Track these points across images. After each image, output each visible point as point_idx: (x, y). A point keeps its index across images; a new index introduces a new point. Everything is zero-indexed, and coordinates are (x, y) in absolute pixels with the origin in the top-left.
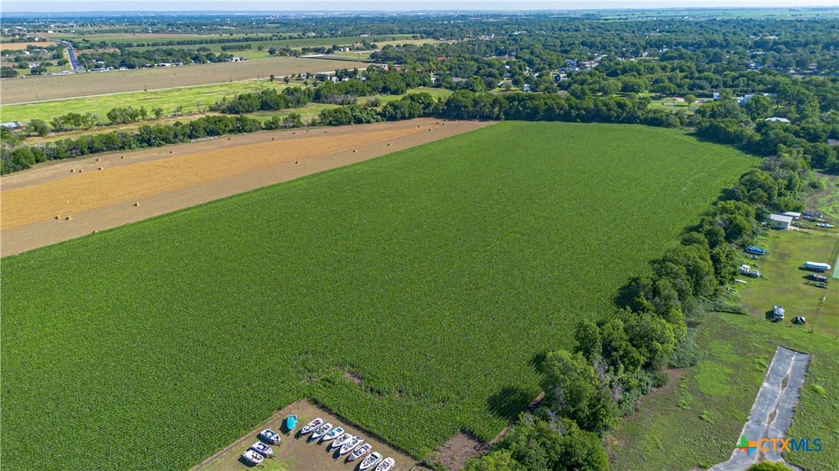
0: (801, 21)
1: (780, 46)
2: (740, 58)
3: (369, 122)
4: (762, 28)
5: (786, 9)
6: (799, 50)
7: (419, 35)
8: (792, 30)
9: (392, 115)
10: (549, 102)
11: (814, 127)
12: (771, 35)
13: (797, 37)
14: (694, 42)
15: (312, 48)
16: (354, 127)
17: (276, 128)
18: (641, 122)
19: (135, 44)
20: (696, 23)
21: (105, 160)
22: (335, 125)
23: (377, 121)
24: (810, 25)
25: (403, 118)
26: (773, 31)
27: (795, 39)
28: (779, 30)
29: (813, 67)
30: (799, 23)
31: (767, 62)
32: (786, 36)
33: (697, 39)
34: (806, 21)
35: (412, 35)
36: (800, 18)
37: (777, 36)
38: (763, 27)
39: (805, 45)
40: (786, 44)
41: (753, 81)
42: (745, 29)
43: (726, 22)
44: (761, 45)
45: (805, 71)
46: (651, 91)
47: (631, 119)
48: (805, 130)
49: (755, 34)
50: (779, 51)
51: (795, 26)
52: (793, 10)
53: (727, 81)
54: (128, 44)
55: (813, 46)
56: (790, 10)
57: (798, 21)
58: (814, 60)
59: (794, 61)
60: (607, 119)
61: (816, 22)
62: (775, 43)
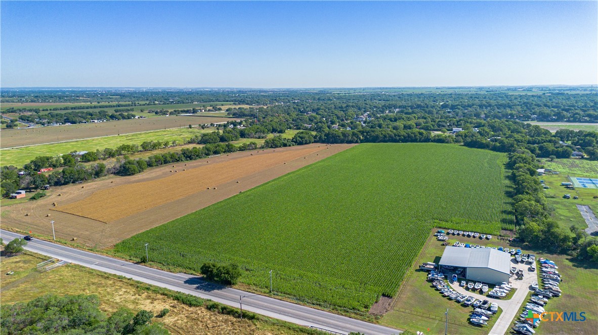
1: (459, 107)
3: (290, 146)
7: (237, 103)
9: (300, 142)
10: (383, 133)
16: (283, 149)
17: (245, 150)
18: (432, 141)
19: (41, 109)
21: (178, 166)
22: (274, 148)
23: (293, 145)
25: (306, 143)
29: (483, 117)
50: (459, 109)
58: (482, 113)
60: (415, 141)
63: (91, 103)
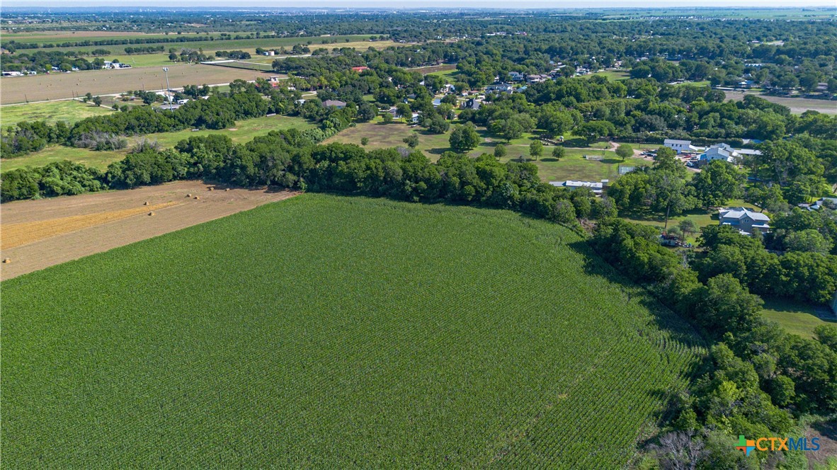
0: (813, 23)
1: (783, 56)
2: (728, 74)
4: (768, 30)
5: (800, 9)
6: (807, 61)
7: (378, 36)
8: (802, 34)
10: (373, 165)
11: (811, 262)
12: (777, 40)
13: (805, 43)
14: (682, 48)
15: (228, 51)
19: (42, 45)
20: (698, 24)
24: (823, 27)
26: (780, 35)
27: (803, 46)
28: (787, 33)
29: (822, 88)
30: (810, 26)
31: (763, 79)
32: (794, 41)
33: (686, 45)
34: (819, 23)
35: (370, 35)
36: (813, 19)
37: (784, 40)
38: (770, 30)
39: (815, 54)
40: (790, 53)
41: (730, 118)
42: (749, 32)
43: (730, 23)
44: (760, 53)
45: (812, 93)
46: (575, 133)
47: (498, 201)
48: (791, 268)
49: (758, 39)
50: (780, 62)
51: (806, 29)
52: (807, 10)
53: (691, 117)
54: (31, 45)
55: (823, 56)
56: (803, 10)
57: (809, 22)
58: (824, 77)
59: (797, 80)
60: (459, 199)
61: (830, 24)
62: (779, 51)
63: (167, 34)
